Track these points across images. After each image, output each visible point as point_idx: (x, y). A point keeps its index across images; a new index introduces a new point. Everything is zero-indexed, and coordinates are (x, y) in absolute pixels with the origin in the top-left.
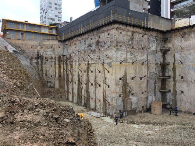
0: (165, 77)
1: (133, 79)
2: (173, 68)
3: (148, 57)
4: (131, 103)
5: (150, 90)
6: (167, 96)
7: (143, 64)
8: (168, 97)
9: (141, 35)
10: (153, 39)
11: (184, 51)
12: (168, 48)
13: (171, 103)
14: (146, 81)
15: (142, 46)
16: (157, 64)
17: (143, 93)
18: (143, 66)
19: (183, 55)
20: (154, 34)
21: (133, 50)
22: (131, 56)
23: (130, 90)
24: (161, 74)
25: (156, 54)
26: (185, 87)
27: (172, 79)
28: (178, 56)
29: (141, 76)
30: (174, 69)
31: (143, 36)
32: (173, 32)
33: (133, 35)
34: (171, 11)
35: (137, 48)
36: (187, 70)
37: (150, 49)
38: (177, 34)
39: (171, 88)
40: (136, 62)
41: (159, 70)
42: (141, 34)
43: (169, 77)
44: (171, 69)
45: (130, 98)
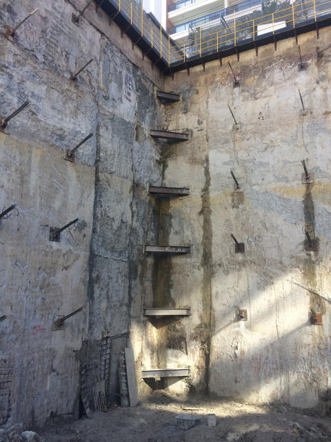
0: (166, 249)
3: (98, 135)
7: (69, 156)
9: (68, 9)
11: (243, 139)
12: (180, 132)
15: (71, 62)
18: (71, 170)
25: (136, 144)
27: (196, 259)
30: (206, 215)
31: (75, 20)
36: (261, 214)
37: (111, 103)
38: (214, 76)
41: (145, 217)
43: (185, 251)
44: (194, 215)
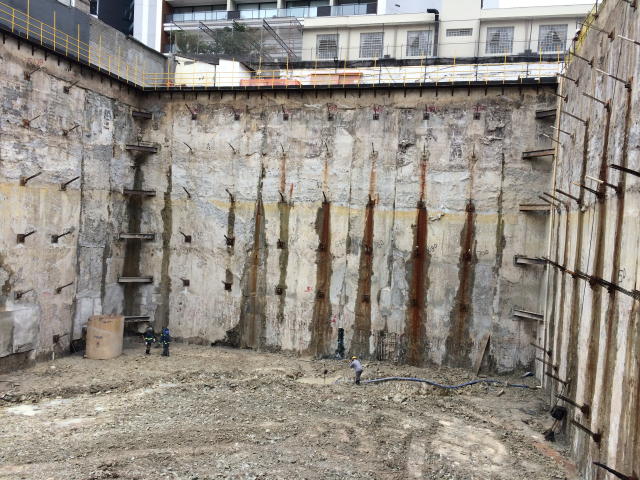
0: (137, 237)
1: (21, 238)
2: (164, 210)
3: (83, 165)
4: (12, 330)
5: (87, 278)
6: (140, 296)
7: (64, 187)
8: (144, 301)
9: (61, 85)
10: (103, 107)
11: (196, 161)
12: (151, 145)
13: (152, 319)
14: (73, 248)
15: (64, 122)
16: (113, 192)
17: (59, 291)
18: (64, 196)
19: (194, 173)
20: (108, 89)
21: (26, 132)
22: (18, 153)
23: (7, 282)
24: (125, 224)
25: (113, 161)
26: (195, 267)
27: (159, 243)
28: (178, 173)
29: (55, 232)
30: (167, 213)
31: (66, 90)
32: (168, 96)
33: (27, 77)
34: (166, 29)
35: (44, 130)
36: (203, 217)
37: (92, 138)
38: (179, 105)
39: (155, 270)
40: (39, 177)
41: (120, 213)
42: (59, 79)
43: (152, 238)
44: (159, 212)
45: (8, 309)
